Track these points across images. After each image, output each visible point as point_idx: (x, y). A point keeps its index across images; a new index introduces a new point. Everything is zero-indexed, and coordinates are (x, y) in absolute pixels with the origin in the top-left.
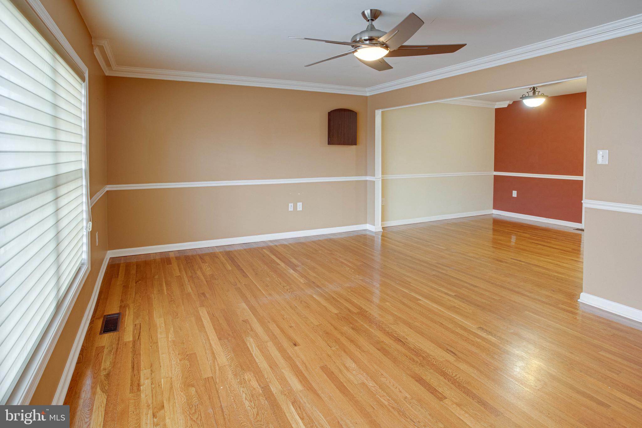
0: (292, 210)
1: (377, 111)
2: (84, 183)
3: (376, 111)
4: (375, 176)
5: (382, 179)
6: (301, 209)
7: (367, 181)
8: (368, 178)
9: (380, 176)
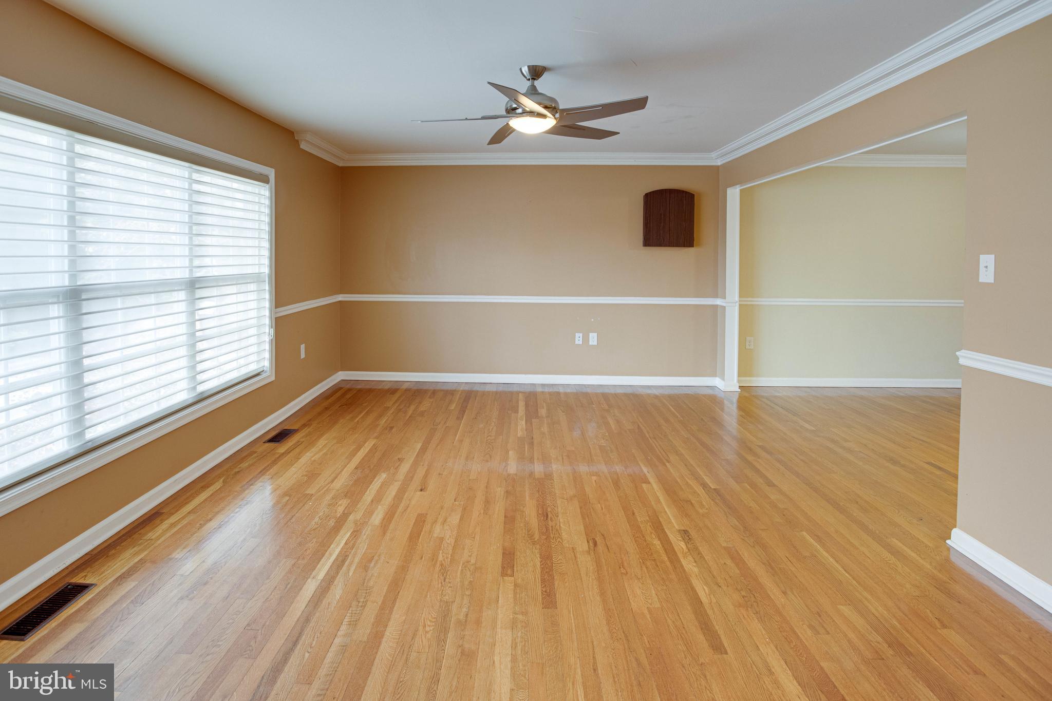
0: (581, 343)
1: (730, 191)
2: (267, 288)
3: (728, 191)
4: (725, 298)
5: (740, 305)
6: (595, 343)
7: (717, 306)
8: (719, 302)
9: (737, 298)
